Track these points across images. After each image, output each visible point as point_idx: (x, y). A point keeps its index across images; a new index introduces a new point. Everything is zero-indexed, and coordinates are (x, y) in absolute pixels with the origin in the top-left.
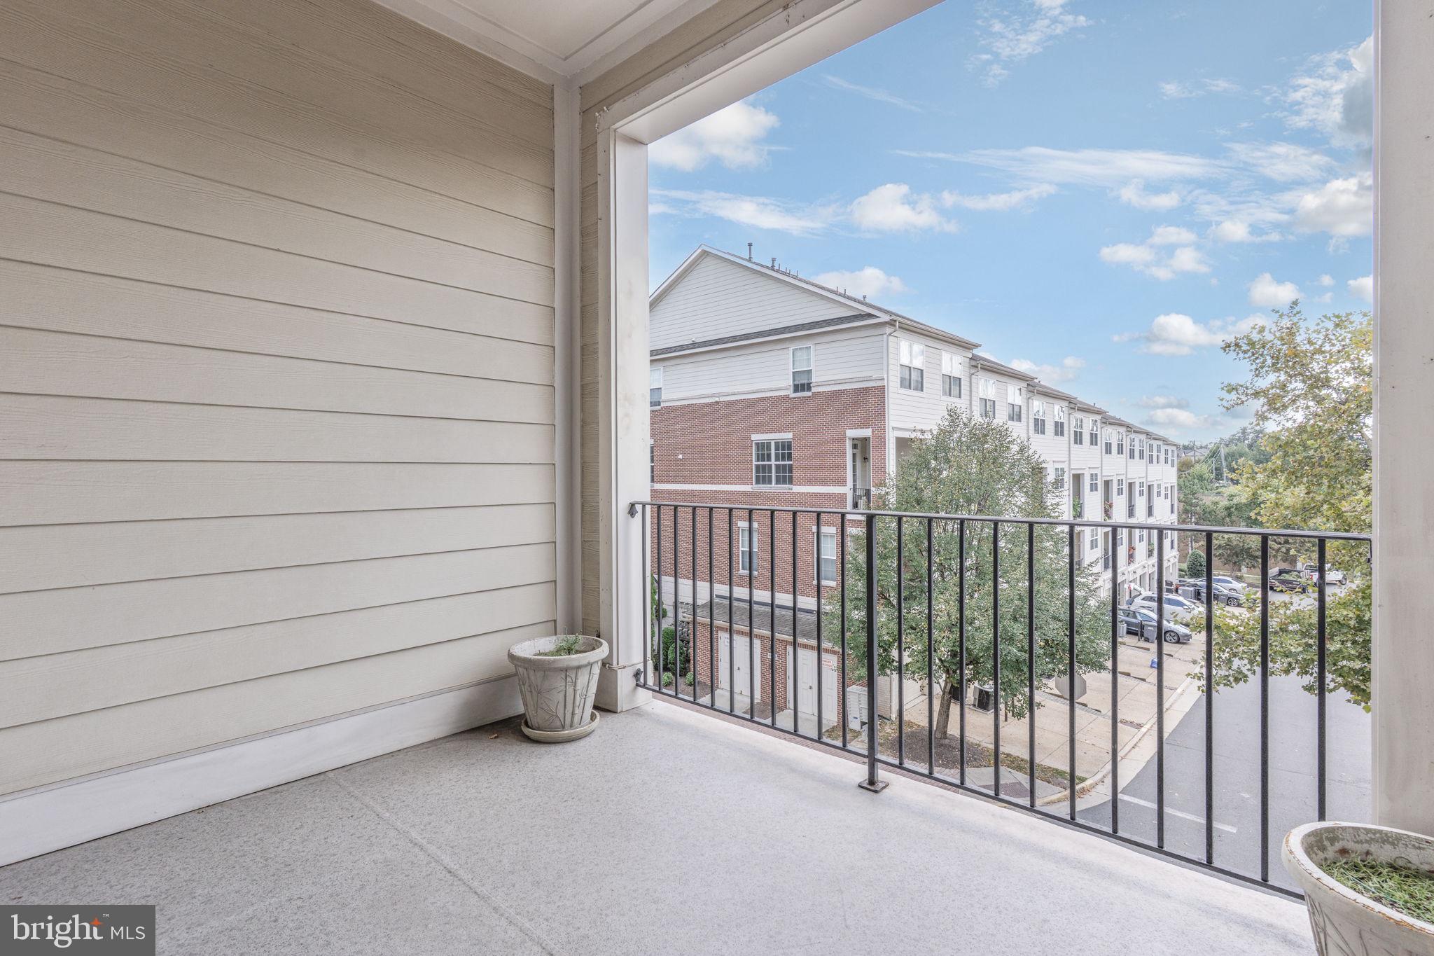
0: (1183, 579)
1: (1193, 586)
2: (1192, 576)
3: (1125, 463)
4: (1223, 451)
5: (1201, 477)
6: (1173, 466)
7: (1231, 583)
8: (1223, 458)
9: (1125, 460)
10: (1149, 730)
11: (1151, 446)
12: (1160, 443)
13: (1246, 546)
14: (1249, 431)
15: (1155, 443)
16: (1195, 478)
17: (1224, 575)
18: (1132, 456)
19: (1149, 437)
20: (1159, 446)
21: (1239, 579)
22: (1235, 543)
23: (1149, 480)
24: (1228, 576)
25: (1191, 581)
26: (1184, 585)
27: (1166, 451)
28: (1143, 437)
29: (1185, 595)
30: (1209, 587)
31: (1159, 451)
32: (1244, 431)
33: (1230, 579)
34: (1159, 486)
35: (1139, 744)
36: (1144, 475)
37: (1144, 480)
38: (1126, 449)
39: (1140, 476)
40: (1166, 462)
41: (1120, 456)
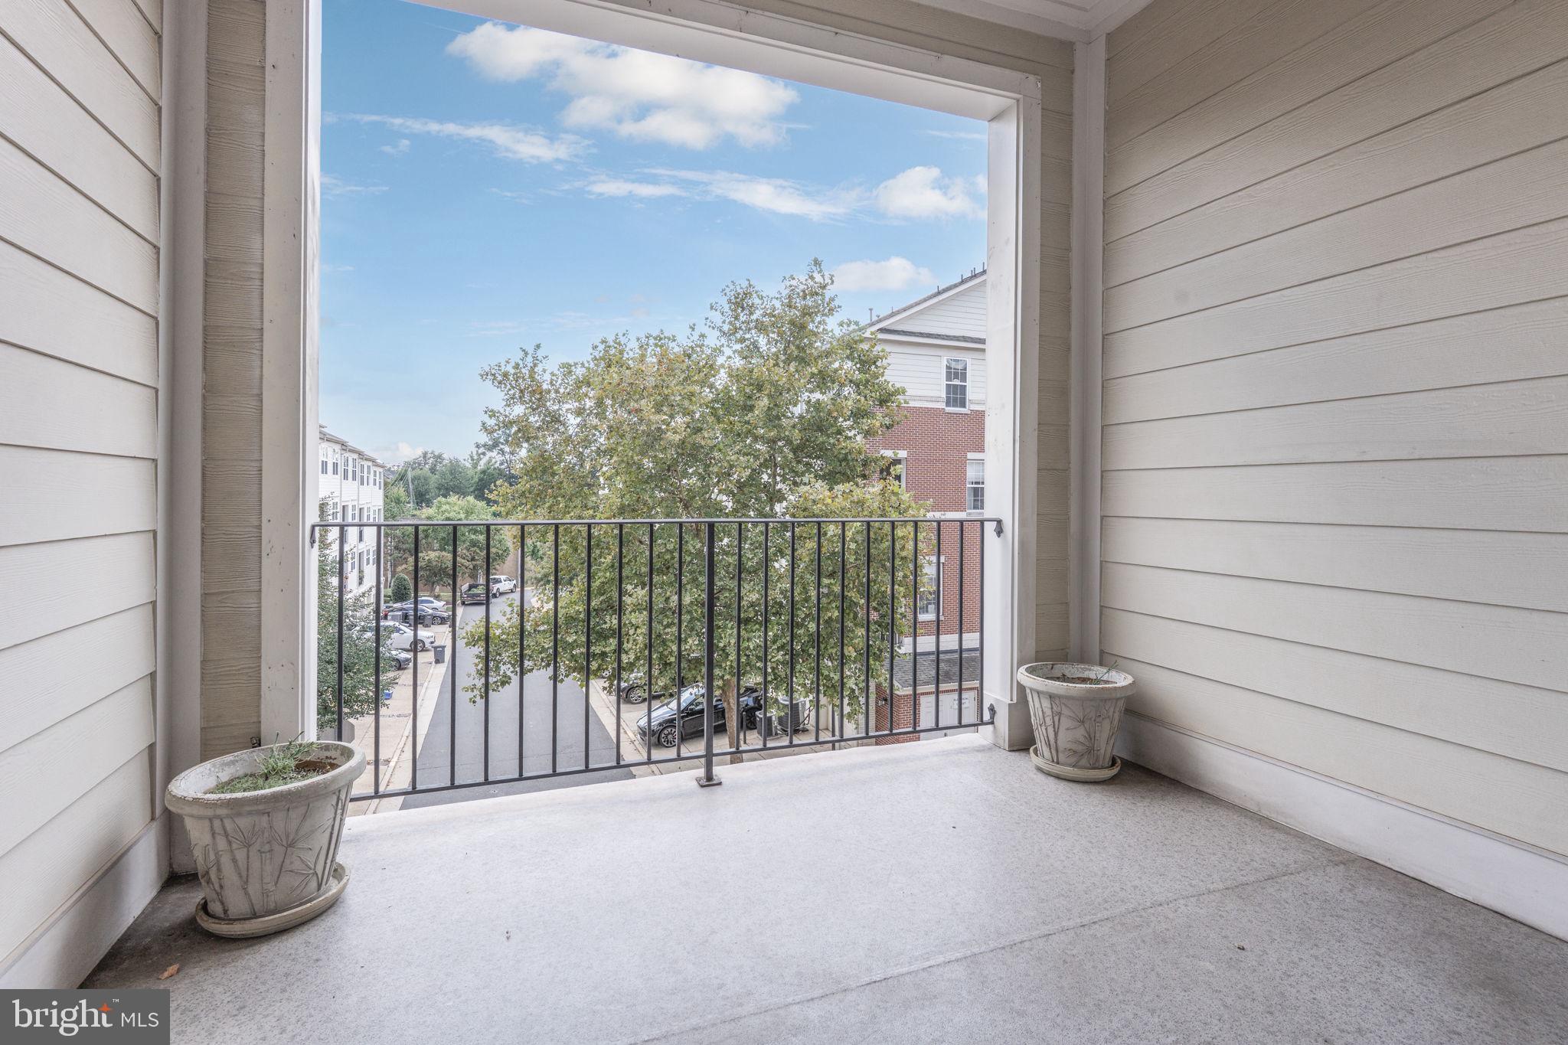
0: (389, 605)
1: (401, 610)
2: (396, 601)
3: (339, 484)
4: (410, 475)
5: (398, 500)
6: (380, 488)
7: (433, 602)
8: (410, 481)
9: (339, 481)
10: (397, 762)
11: (363, 466)
12: (370, 464)
13: (443, 566)
14: (429, 455)
15: (366, 464)
16: (392, 501)
17: (425, 596)
18: (346, 477)
19: (361, 457)
20: (369, 467)
21: (437, 597)
22: (434, 564)
23: (360, 502)
24: (429, 596)
25: (398, 605)
26: (392, 611)
27: (375, 472)
28: (356, 456)
29: (394, 618)
30: (416, 609)
31: (369, 473)
32: (425, 455)
33: (432, 599)
34: (369, 508)
35: (392, 780)
36: (356, 498)
37: (356, 503)
38: (341, 469)
39: (352, 498)
40: (375, 484)
41: (336, 476)
